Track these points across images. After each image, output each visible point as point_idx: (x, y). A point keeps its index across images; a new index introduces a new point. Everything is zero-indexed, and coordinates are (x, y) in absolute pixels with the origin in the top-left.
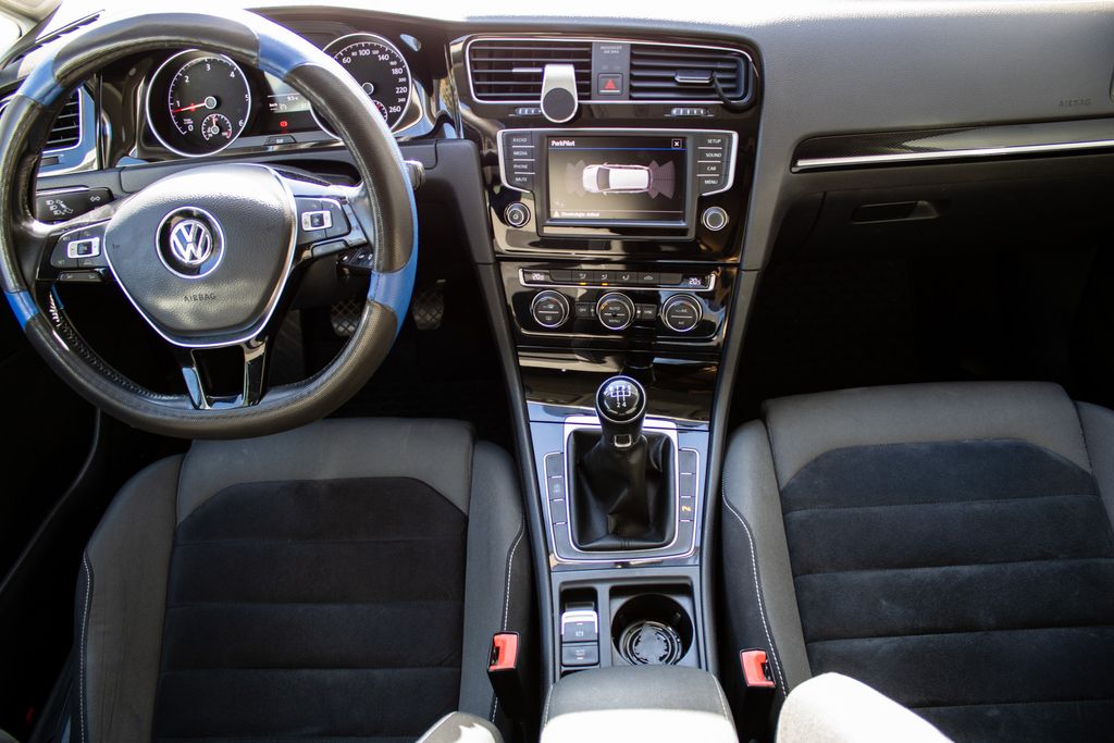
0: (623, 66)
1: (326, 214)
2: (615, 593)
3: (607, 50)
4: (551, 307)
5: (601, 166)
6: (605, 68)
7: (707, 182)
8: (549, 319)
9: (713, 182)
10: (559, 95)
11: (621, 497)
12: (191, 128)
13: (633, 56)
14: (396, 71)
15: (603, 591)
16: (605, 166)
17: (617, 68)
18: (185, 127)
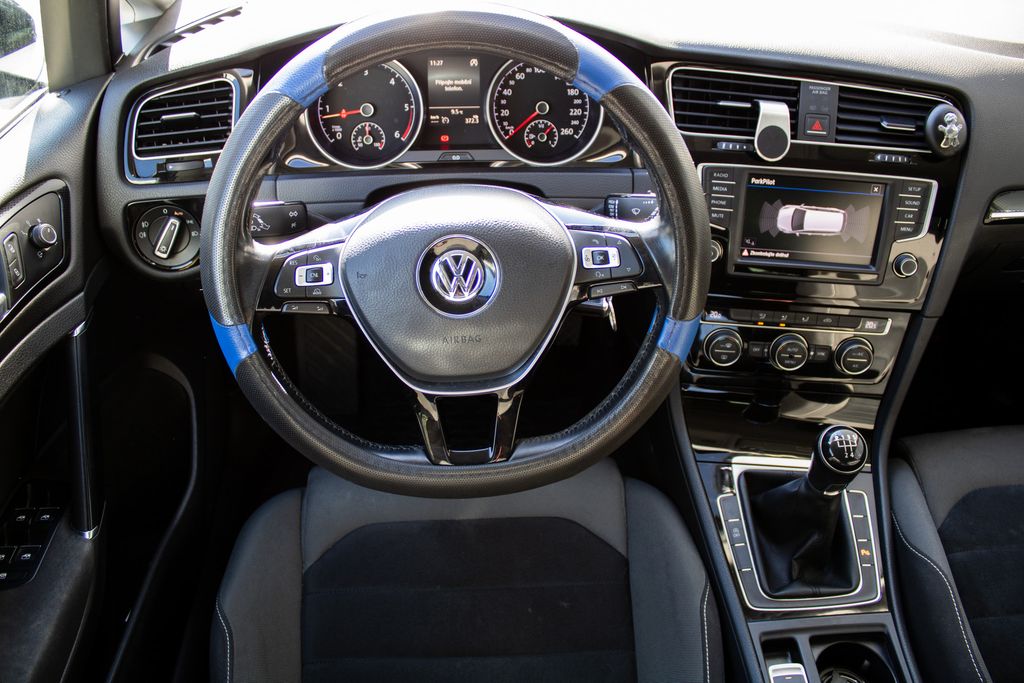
0: (831, 108)
1: (613, 252)
2: (814, 641)
3: (816, 91)
4: (728, 346)
5: (798, 207)
6: (812, 108)
7: (903, 229)
8: (724, 358)
9: (909, 230)
10: (773, 133)
11: (810, 542)
12: (339, 136)
13: (841, 99)
14: (571, 92)
15: (803, 641)
16: (802, 207)
17: (825, 110)
18: (333, 135)
